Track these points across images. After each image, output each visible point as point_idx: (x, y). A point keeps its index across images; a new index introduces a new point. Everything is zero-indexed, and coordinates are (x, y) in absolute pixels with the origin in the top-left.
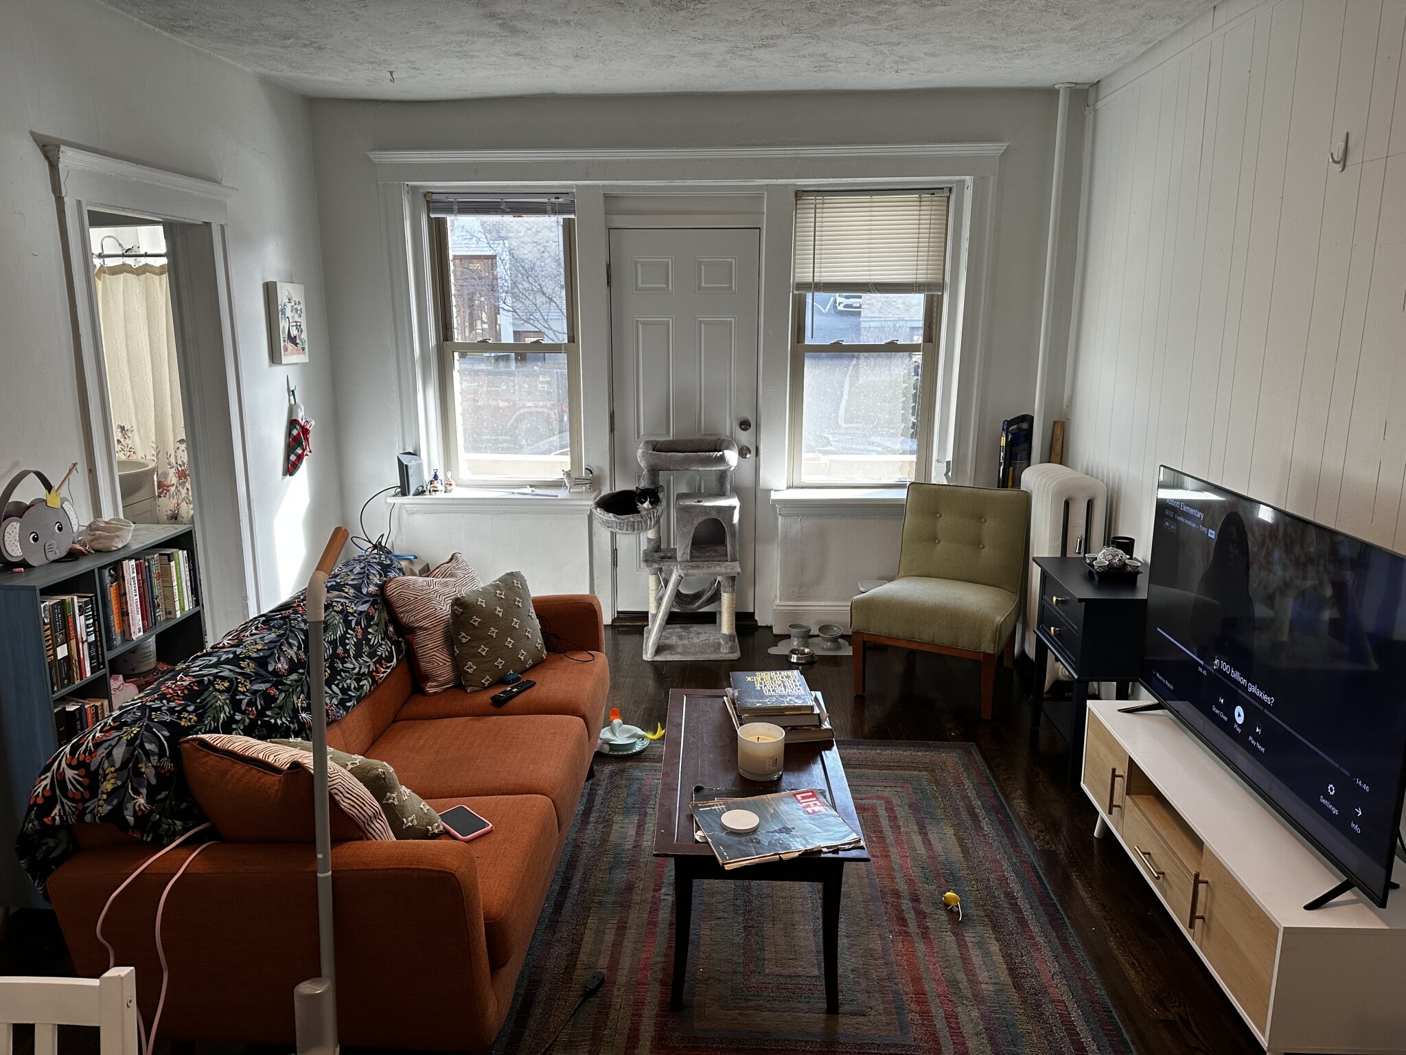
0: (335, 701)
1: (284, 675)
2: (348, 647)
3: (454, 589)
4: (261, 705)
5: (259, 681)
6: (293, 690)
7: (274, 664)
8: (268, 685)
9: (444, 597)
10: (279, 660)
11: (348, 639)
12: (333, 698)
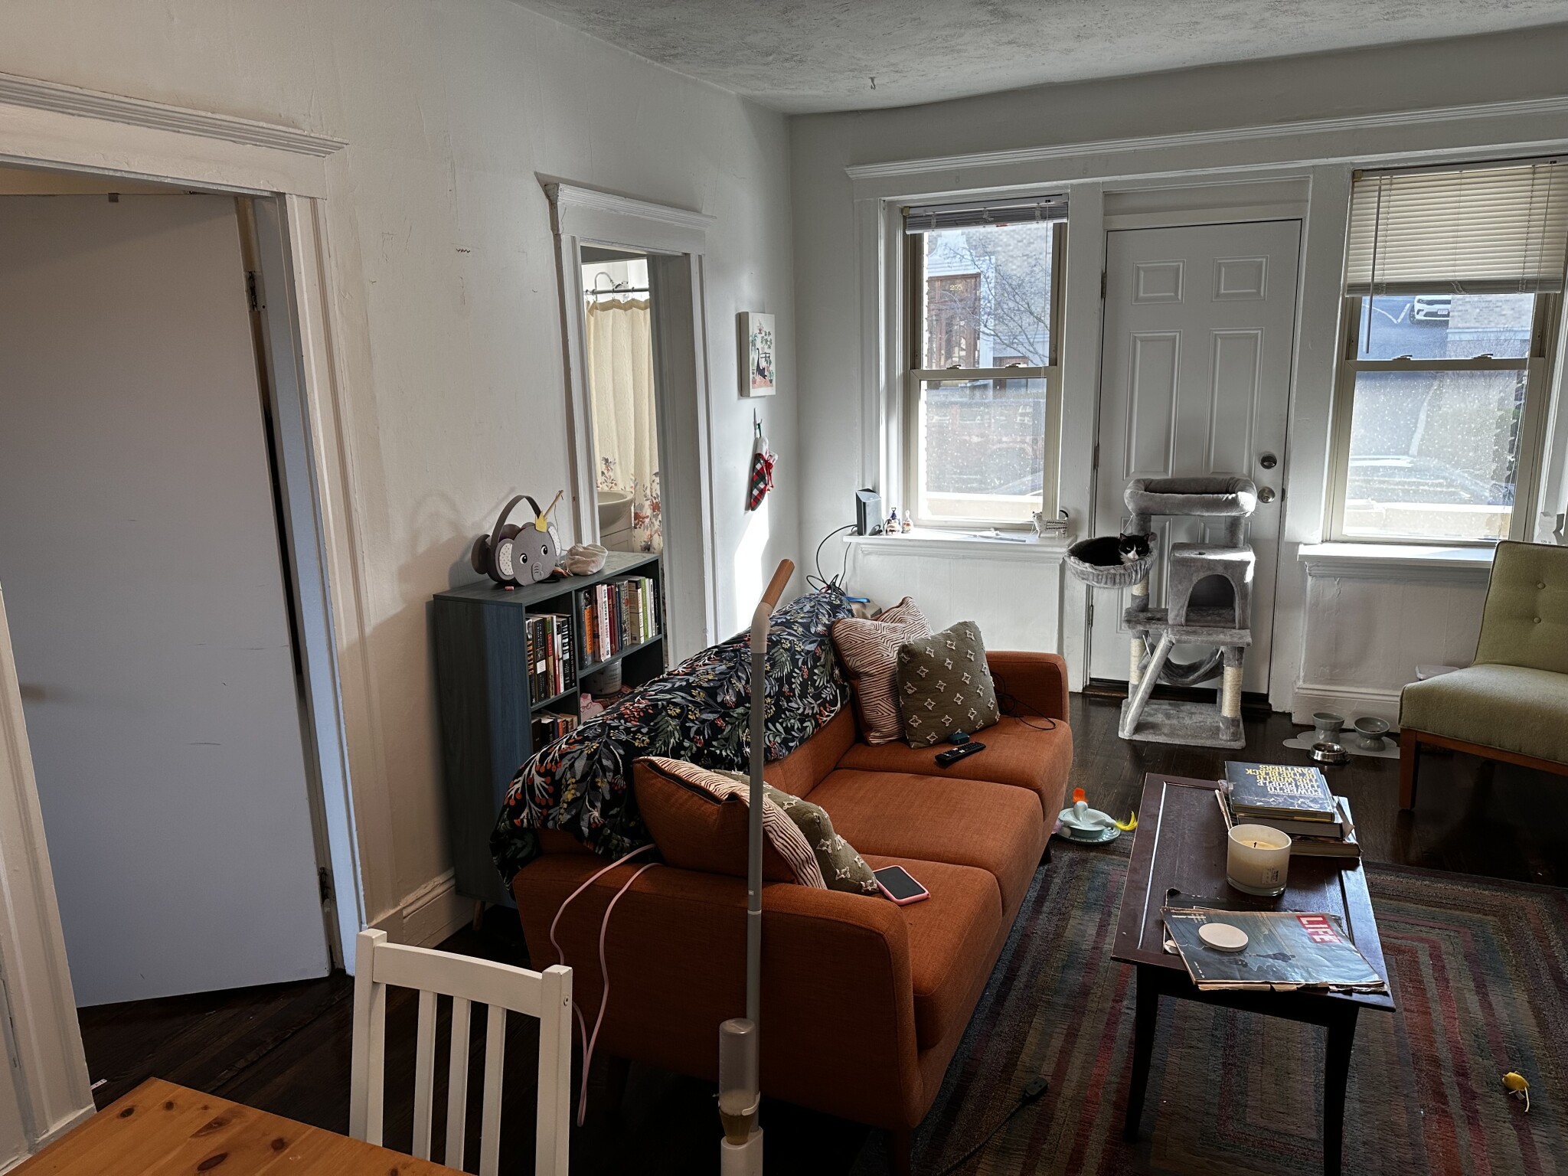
0: (778, 740)
1: (731, 708)
2: (793, 686)
3: (902, 636)
4: (708, 734)
5: (708, 710)
6: (739, 723)
7: (722, 696)
8: (716, 716)
9: (892, 643)
10: (728, 692)
11: (795, 678)
12: (776, 736)
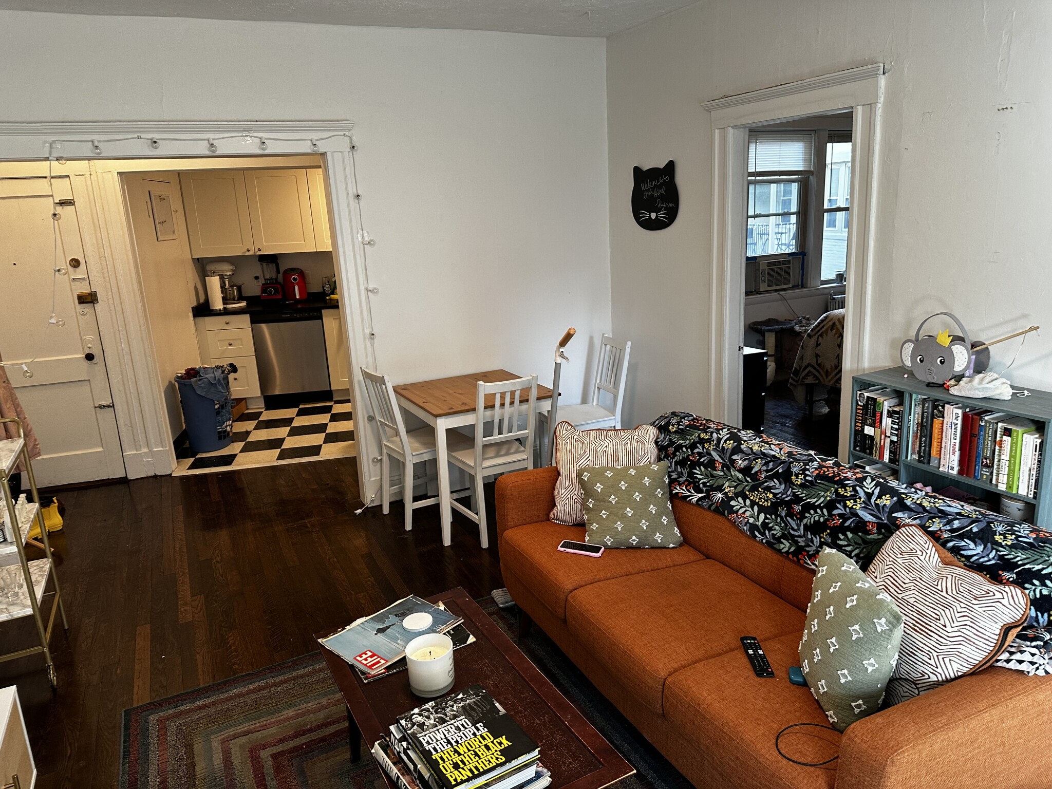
0: (751, 520)
1: (735, 468)
4: (704, 461)
6: (730, 479)
7: (739, 458)
8: (721, 460)
11: (816, 512)
12: (753, 517)
